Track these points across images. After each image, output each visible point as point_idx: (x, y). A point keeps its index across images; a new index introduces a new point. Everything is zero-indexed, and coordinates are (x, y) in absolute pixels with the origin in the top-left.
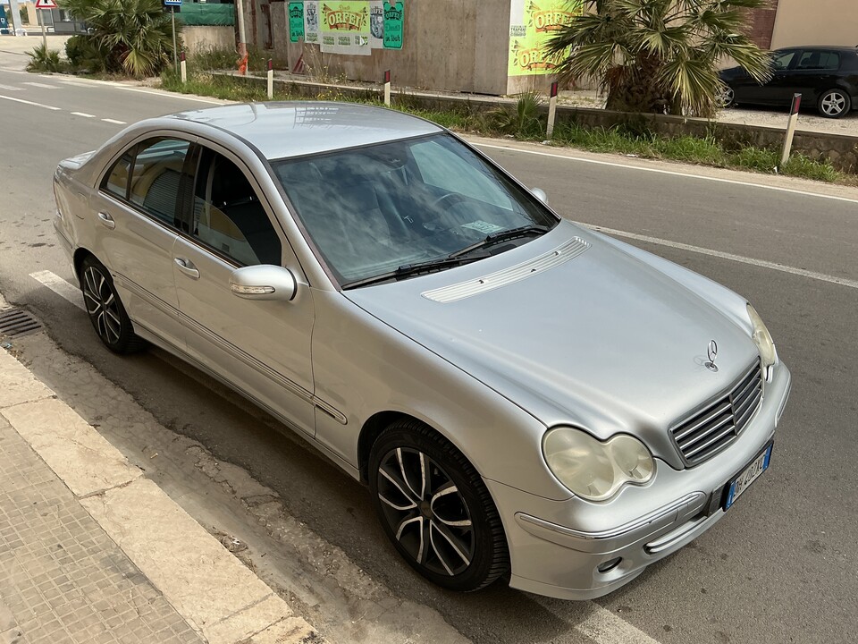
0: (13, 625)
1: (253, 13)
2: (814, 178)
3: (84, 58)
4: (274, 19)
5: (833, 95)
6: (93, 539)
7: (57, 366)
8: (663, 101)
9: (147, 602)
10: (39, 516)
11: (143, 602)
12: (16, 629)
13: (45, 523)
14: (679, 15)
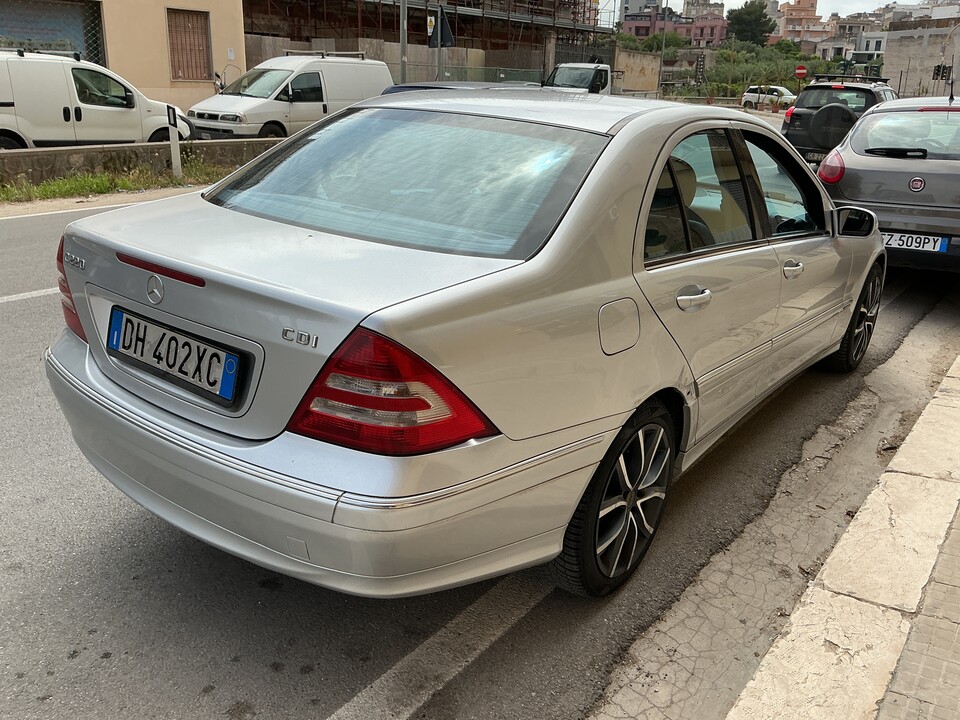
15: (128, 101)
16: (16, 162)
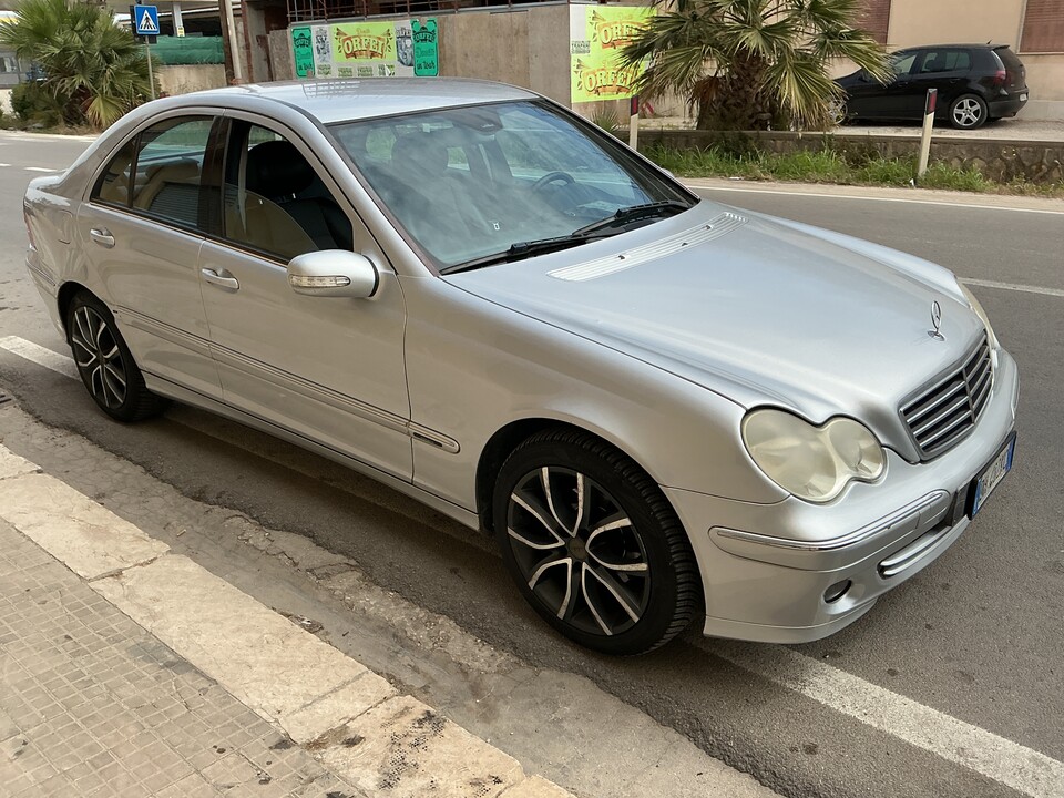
0: (14, 733)
1: (248, 47)
2: (960, 189)
3: (35, 109)
4: (274, 51)
5: (966, 102)
6: (113, 626)
7: (37, 442)
8: (766, 116)
9: (198, 693)
10: (35, 604)
11: (192, 693)
12: (19, 737)
13: (43, 612)
14: (780, 9)
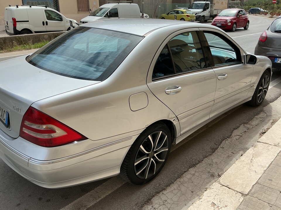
15: (61, 19)
16: (29, 38)
